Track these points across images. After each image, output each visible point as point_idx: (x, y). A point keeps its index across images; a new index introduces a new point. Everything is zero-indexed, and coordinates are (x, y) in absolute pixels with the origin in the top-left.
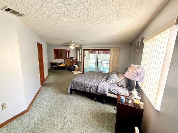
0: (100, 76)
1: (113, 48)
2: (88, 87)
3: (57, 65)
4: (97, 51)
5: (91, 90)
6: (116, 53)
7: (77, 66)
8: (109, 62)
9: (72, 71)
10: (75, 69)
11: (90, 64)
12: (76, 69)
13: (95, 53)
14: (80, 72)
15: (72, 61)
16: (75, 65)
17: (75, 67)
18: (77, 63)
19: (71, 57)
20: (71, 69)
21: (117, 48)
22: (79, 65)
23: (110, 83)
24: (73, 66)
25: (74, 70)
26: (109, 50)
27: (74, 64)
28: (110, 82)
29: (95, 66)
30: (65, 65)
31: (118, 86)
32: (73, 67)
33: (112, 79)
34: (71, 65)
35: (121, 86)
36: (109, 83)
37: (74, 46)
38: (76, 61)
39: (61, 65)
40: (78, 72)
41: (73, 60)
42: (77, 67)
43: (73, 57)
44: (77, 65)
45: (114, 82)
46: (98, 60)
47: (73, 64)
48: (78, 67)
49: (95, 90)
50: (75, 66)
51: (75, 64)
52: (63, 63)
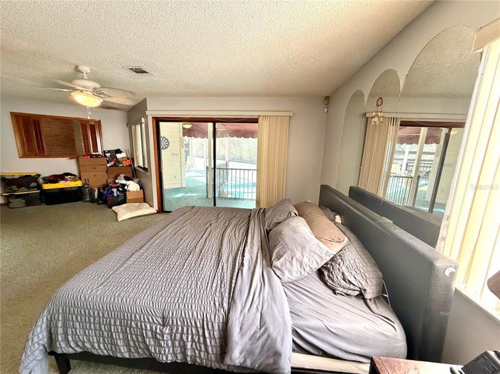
0: (228, 231)
1: (267, 114)
2: (167, 330)
3: (39, 187)
4: (210, 125)
5: (185, 349)
6: (278, 134)
7: (133, 186)
8: (255, 167)
9: (114, 208)
10: (125, 195)
11: (187, 175)
12: (129, 196)
13: (204, 135)
14: (146, 210)
15: (115, 165)
16: (128, 183)
17: (124, 191)
18: (133, 174)
19: (109, 152)
20: (109, 198)
21: (283, 114)
22: (144, 181)
23: (287, 277)
24: (117, 187)
25: (124, 201)
26: (255, 121)
27: (122, 176)
28: (287, 273)
29: (205, 178)
30: (79, 183)
31: (334, 291)
32: (115, 190)
33: (298, 255)
34: (110, 180)
35: (348, 295)
36: (285, 279)
37: (96, 92)
38: (130, 165)
39: (61, 185)
40: (138, 208)
41: (118, 161)
42: (135, 190)
43: (119, 151)
44: (137, 180)
45: (308, 269)
46: (217, 161)
47: (116, 178)
48: (141, 188)
49: (213, 344)
50: (124, 185)
51: (127, 179)
52: (67, 174)
